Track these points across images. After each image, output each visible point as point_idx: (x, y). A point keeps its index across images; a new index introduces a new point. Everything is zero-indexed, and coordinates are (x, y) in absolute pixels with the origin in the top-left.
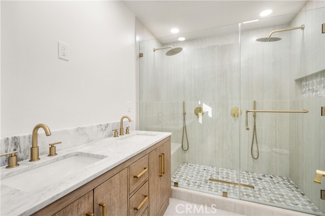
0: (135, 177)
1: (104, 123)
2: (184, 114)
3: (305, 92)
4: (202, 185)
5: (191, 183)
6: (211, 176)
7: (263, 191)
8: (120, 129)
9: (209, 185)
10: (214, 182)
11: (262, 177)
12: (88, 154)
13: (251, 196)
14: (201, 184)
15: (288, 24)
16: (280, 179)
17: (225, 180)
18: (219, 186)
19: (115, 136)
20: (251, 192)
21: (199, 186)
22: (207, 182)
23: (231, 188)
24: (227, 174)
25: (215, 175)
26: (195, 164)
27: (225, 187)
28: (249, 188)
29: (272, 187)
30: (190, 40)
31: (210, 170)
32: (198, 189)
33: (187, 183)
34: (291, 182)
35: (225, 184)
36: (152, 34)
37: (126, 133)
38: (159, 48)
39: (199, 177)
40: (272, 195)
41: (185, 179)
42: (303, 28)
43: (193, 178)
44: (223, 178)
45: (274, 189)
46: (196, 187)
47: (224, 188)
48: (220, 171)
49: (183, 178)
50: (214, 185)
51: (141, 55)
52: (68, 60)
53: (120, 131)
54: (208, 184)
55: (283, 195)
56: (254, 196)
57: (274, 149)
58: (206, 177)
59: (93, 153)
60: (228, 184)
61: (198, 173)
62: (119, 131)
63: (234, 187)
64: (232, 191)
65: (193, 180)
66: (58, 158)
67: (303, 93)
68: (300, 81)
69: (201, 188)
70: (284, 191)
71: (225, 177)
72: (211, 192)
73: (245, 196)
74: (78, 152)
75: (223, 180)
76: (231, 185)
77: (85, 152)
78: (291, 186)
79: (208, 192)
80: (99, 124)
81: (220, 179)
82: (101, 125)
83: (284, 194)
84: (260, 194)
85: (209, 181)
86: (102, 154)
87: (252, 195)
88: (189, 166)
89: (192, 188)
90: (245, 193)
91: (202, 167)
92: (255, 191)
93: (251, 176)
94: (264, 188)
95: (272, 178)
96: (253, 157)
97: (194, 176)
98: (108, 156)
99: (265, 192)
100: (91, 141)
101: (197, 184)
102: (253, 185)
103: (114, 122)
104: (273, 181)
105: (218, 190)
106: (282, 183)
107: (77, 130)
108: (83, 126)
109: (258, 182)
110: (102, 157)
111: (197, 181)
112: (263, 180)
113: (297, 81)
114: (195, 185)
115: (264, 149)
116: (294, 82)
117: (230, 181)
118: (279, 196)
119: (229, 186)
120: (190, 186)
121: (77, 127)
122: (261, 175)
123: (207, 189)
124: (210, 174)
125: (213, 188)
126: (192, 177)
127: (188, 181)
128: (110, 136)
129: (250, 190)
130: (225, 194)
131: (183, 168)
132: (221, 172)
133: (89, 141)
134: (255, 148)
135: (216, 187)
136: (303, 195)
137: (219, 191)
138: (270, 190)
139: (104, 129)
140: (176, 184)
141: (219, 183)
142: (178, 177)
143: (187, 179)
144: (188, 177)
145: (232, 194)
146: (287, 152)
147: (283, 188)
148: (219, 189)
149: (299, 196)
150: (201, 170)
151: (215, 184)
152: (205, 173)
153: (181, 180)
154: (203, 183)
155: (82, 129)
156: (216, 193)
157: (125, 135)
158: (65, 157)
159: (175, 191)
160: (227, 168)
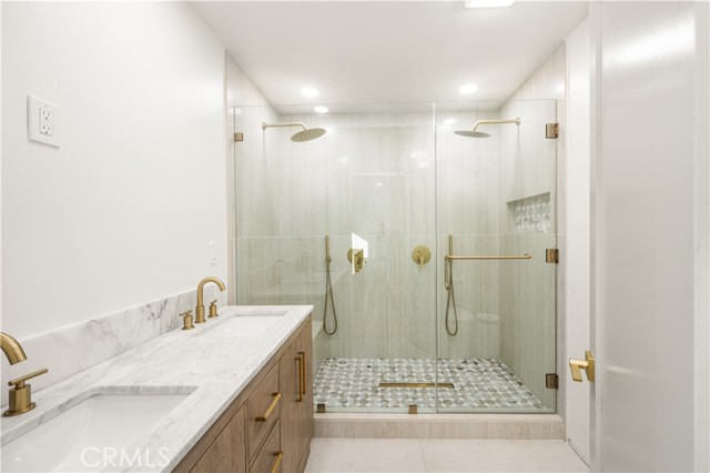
0: (258, 420)
1: (157, 298)
2: (328, 260)
3: (520, 223)
4: (369, 399)
5: (349, 398)
6: (382, 377)
7: (466, 389)
8: (197, 308)
9: (382, 397)
10: (389, 389)
11: (463, 365)
12: (132, 388)
13: (451, 403)
14: (367, 396)
15: (496, 110)
16: (488, 364)
17: (406, 380)
18: (399, 394)
19: (184, 328)
20: (450, 394)
21: (364, 402)
22: (377, 392)
23: (419, 394)
24: (409, 368)
25: (388, 374)
26: (350, 357)
27: (409, 394)
28: (446, 389)
29: (479, 379)
30: (338, 114)
31: (379, 365)
32: (364, 409)
33: (340, 401)
34: (503, 365)
35: (408, 389)
36: (259, 90)
37: (210, 316)
38: (273, 123)
39: (361, 383)
40: (480, 393)
41: (334, 394)
42: (518, 123)
43: (351, 387)
44: (403, 377)
45: (483, 383)
46: (358, 404)
47: (408, 397)
48: (396, 365)
49: (330, 391)
50: (390, 394)
51: (238, 138)
52: (58, 148)
53: (196, 314)
54: (379, 394)
55: (495, 391)
56: (456, 402)
57: (479, 316)
58: (373, 381)
59: (149, 383)
60: (413, 388)
61: (358, 376)
62: (194, 314)
63: (424, 392)
64: (421, 400)
65: (350, 393)
66: (43, 416)
67: (517, 224)
68: (513, 205)
69: (369, 404)
70: (497, 383)
71: (406, 374)
72: (388, 410)
73: (443, 405)
74: (102, 388)
75: (402, 381)
76: (418, 389)
77: (122, 385)
78: (503, 373)
79: (382, 410)
80: (144, 304)
81: (398, 380)
82: (149, 306)
83: (496, 388)
84: (463, 396)
85: (379, 389)
86: (176, 384)
87: (452, 400)
88: (339, 365)
89: (352, 409)
90: (441, 400)
91: (364, 363)
92: (456, 392)
93: (446, 365)
94: (468, 385)
95: (476, 363)
96: (449, 333)
97: (351, 382)
98: (195, 388)
99: (470, 391)
100: (126, 349)
101: (359, 399)
102: (452, 380)
103: (181, 293)
104: (478, 368)
105: (398, 402)
106: (491, 369)
107: (88, 327)
108: (102, 316)
109: (458, 375)
110: (181, 392)
111: (359, 393)
112: (465, 370)
113: (509, 204)
114: (356, 401)
115: (465, 316)
116: (506, 206)
117: (415, 380)
118: (490, 394)
119: (416, 392)
120: (347, 404)
121: (86, 321)
122: (461, 361)
123: (380, 405)
124: (380, 374)
125: (390, 400)
126: (348, 385)
127: (342, 395)
128: (171, 328)
129: (448, 392)
130: (413, 409)
131: (327, 369)
132: (399, 367)
133: (120, 351)
134: (451, 317)
135: (395, 397)
136: (520, 384)
137: (400, 405)
138: (477, 385)
139: (156, 316)
140: (321, 408)
141: (399, 389)
142: (320, 391)
143: (340, 392)
144: (341, 387)
145: (422, 405)
146: (496, 318)
147: (493, 378)
148: (400, 399)
149: (516, 386)
150: (362, 369)
151: (391, 391)
152: (371, 374)
153: (328, 397)
154: (369, 394)
155: (100, 322)
156: (396, 409)
157: (210, 322)
158: (62, 408)
159: (321, 422)
160: (407, 358)
